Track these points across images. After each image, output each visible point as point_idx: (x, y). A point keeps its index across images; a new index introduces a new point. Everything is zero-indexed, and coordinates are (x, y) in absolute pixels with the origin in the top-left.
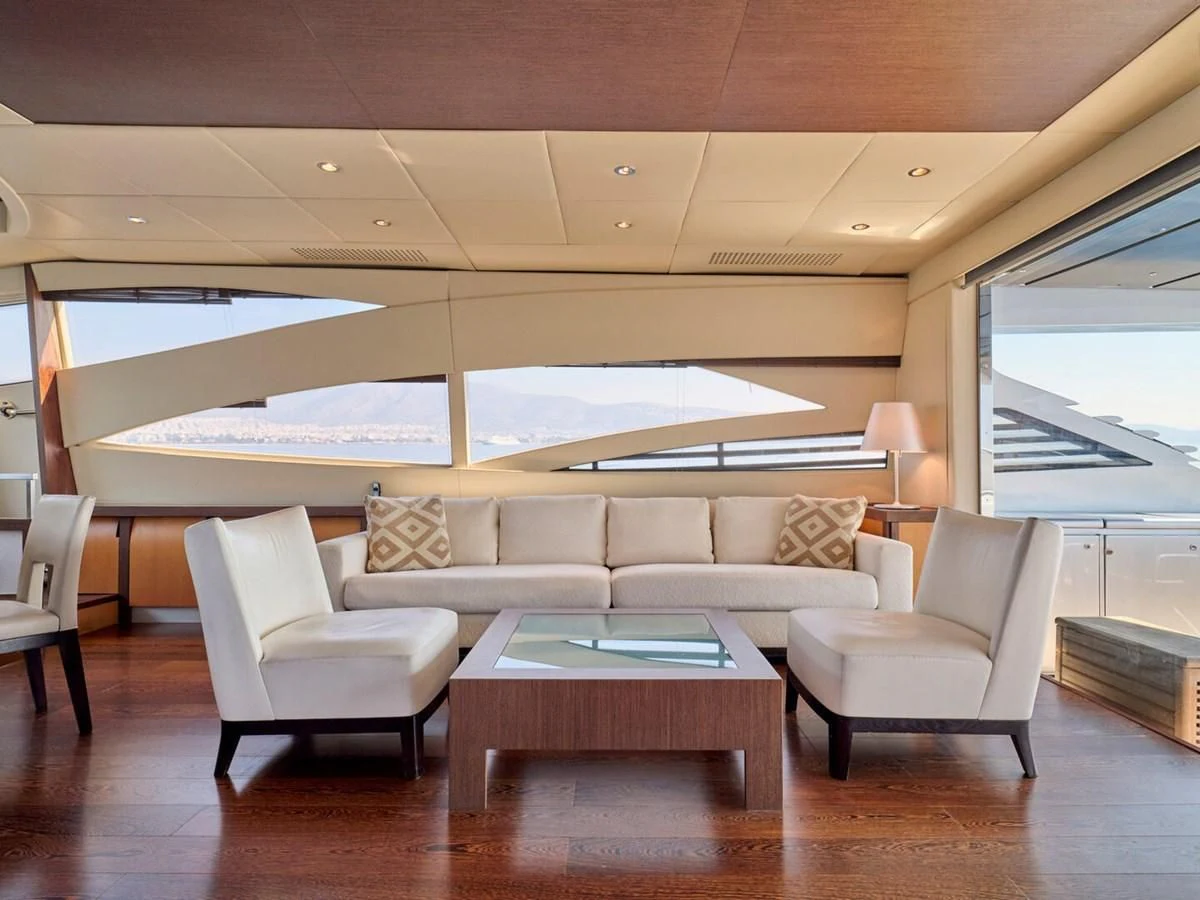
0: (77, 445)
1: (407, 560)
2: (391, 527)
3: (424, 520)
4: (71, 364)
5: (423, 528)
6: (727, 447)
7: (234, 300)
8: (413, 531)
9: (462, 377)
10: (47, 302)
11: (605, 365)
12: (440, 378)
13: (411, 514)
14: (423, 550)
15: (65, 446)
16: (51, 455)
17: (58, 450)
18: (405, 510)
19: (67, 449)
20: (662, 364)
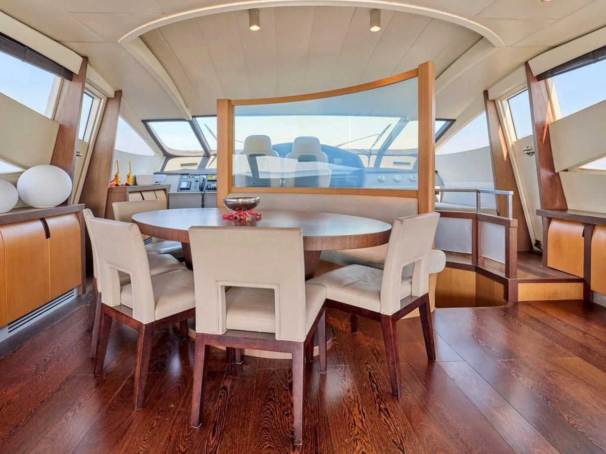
0: (566, 170)
4: (559, 116)
10: (540, 82)
15: (556, 172)
16: (545, 177)
17: (550, 174)
19: (558, 173)
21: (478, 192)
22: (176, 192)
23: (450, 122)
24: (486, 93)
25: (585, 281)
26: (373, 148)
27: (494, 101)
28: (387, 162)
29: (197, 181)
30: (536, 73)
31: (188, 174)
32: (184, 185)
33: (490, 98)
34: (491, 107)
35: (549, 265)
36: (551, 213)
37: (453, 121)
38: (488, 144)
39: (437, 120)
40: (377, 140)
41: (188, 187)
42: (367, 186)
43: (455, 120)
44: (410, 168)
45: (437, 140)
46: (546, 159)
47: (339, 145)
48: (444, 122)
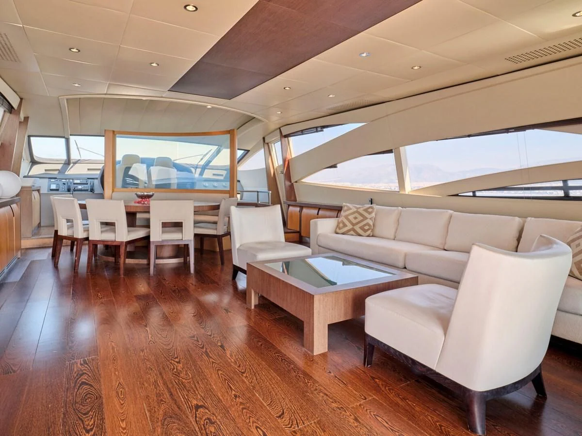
0: (296, 182)
1: (349, 231)
2: (346, 217)
3: (361, 215)
4: (293, 156)
5: (360, 218)
6: (571, 183)
7: (324, 129)
8: (355, 219)
9: (399, 150)
10: (286, 138)
11: (469, 136)
12: (390, 151)
13: (357, 212)
14: (357, 228)
16: (287, 185)
17: (290, 184)
18: (355, 210)
19: (293, 183)
20: (507, 131)
21: (258, 192)
22: (46, 192)
23: (246, 152)
24: (264, 138)
25: (299, 232)
26: (199, 164)
27: (268, 144)
28: (208, 174)
29: (65, 184)
30: (284, 134)
31: (56, 178)
32: (53, 187)
33: (266, 142)
34: (266, 146)
35: (288, 228)
36: (290, 203)
37: (248, 151)
38: (265, 167)
39: (238, 149)
40: (202, 159)
41: (57, 188)
42: (197, 188)
43: (249, 151)
44: (222, 178)
45: (238, 162)
46: (288, 176)
47: (175, 160)
48: (243, 151)
